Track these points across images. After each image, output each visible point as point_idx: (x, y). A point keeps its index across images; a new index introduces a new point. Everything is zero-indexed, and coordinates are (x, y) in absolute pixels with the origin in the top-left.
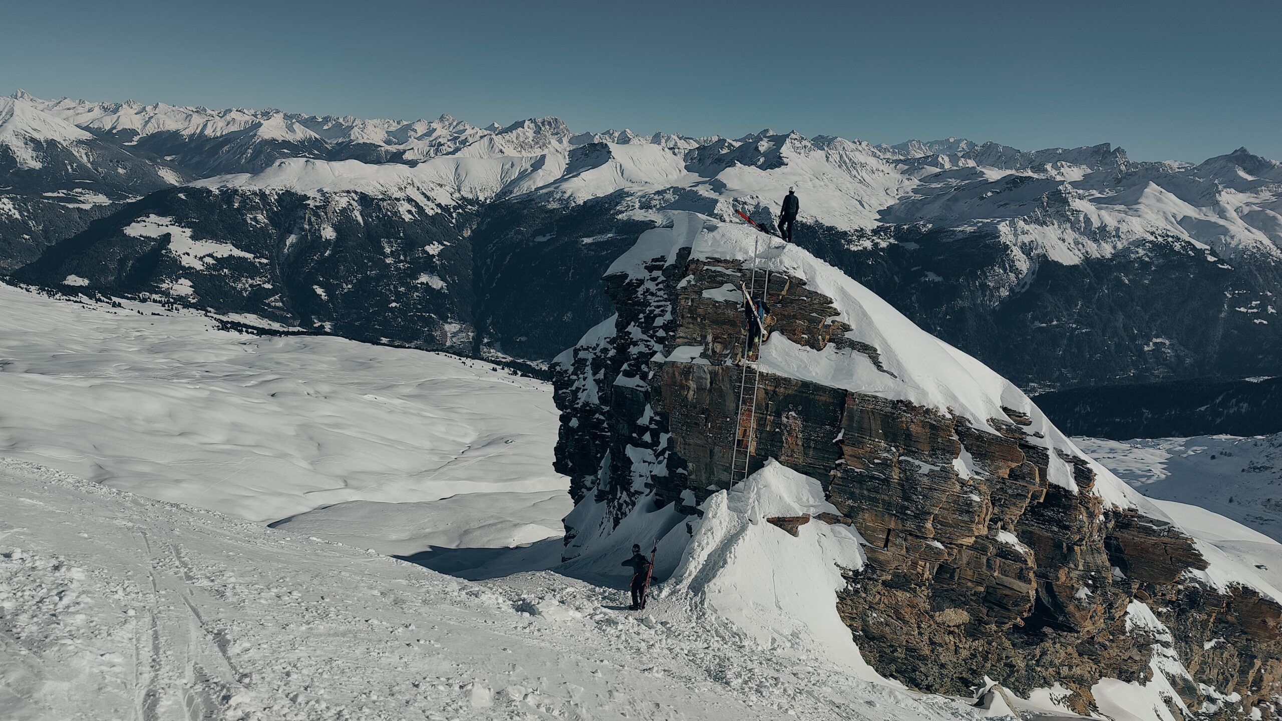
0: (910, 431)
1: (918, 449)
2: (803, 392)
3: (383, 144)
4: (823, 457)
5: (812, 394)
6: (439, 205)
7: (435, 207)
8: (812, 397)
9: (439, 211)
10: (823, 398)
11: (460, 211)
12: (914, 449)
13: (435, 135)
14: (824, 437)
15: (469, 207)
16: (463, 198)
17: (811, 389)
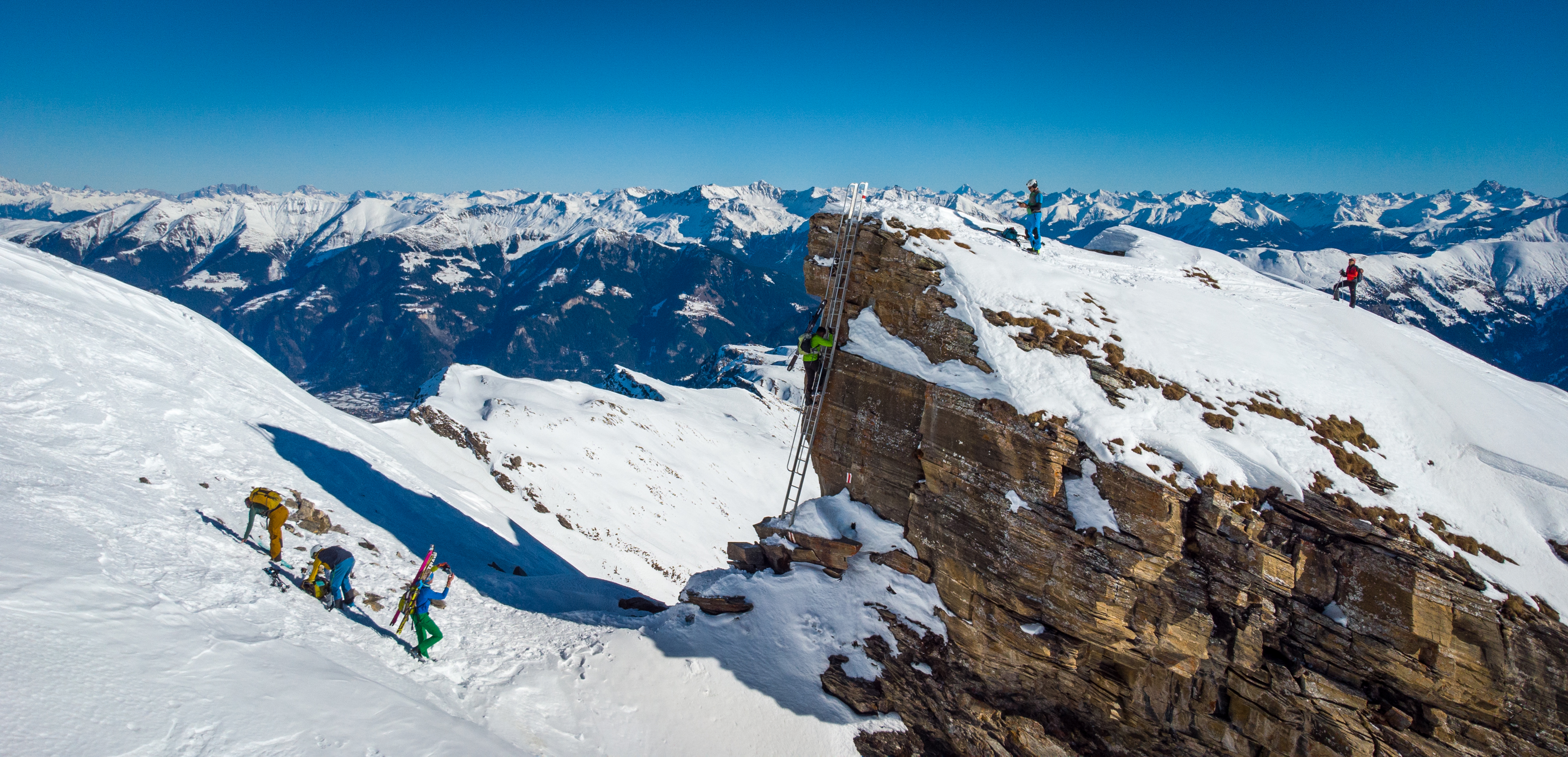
0: (998, 446)
1: (1010, 476)
2: (883, 382)
3: (1380, 226)
4: (900, 473)
5: (893, 385)
6: (1463, 312)
7: (1455, 314)
8: (892, 388)
9: (1463, 321)
10: (905, 392)
11: (1500, 321)
12: (1004, 475)
13: (1467, 211)
14: (903, 445)
15: (1518, 315)
16: (1508, 302)
17: (893, 378)
